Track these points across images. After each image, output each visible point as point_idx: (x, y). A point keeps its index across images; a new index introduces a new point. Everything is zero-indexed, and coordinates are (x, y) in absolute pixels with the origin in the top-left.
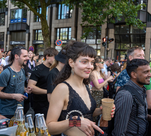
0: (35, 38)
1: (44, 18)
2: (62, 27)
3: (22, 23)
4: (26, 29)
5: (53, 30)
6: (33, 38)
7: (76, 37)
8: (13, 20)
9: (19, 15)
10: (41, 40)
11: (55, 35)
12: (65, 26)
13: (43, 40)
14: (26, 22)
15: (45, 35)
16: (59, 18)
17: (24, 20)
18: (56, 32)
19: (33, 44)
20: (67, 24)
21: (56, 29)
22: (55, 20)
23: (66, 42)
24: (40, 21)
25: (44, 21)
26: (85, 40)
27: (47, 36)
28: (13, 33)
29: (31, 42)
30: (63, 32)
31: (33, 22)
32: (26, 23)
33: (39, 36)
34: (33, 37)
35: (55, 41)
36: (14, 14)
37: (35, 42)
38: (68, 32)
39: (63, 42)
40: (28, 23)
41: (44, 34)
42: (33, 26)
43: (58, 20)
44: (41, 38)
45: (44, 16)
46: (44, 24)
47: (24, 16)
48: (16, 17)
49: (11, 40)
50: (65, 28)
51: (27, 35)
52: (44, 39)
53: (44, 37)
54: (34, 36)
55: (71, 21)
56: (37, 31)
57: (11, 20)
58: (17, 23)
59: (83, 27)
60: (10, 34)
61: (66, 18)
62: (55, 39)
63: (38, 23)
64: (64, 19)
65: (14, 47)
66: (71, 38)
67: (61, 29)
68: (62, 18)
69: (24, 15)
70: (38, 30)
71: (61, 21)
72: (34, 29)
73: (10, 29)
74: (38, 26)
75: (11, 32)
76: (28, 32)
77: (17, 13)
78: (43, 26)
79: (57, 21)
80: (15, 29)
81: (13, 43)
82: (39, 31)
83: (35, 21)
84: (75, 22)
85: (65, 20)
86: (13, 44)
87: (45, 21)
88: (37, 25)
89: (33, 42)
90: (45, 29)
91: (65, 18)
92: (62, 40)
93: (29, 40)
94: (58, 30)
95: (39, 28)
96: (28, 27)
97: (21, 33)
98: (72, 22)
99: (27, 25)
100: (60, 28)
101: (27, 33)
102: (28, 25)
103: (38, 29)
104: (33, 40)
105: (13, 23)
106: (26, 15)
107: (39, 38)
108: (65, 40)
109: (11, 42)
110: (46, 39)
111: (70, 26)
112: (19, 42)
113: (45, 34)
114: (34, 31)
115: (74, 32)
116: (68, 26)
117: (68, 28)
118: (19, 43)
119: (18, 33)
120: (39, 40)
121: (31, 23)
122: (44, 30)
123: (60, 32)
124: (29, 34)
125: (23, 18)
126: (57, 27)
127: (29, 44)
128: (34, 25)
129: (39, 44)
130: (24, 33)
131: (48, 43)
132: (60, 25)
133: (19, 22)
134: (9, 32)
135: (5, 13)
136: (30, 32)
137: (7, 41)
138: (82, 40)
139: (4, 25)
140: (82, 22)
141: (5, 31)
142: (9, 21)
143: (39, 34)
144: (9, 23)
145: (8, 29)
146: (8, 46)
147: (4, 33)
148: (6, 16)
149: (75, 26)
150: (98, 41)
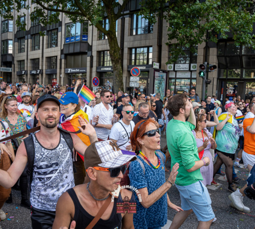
0: (101, 63)
1: (113, 37)
2: (139, 46)
3: (81, 42)
4: (87, 51)
5: (126, 51)
6: (98, 63)
7: (159, 61)
8: (69, 38)
9: (76, 30)
10: (108, 65)
11: (129, 58)
12: (143, 45)
13: (111, 65)
14: (87, 40)
16: (134, 33)
18: (131, 54)
19: (97, 73)
20: (146, 42)
21: (130, 49)
22: (129, 36)
23: (144, 68)
24: (106, 38)
26: (172, 65)
27: (118, 62)
28: (69, 57)
29: (94, 69)
30: (140, 53)
31: (97, 40)
32: (87, 42)
33: (106, 60)
34: (97, 61)
35: (128, 68)
36: (69, 28)
37: (101, 69)
39: (142, 68)
40: (90, 42)
41: (113, 58)
42: (97, 46)
43: (133, 37)
44: (108, 62)
45: (112, 33)
46: (113, 45)
47: (85, 31)
48: (73, 32)
49: (67, 66)
50: (144, 47)
51: (88, 59)
55: (151, 37)
56: (102, 53)
57: (66, 39)
58: (74, 43)
59: (170, 45)
60: (65, 58)
61: (144, 32)
62: (129, 64)
63: (104, 41)
64: (141, 34)
65: (70, 76)
66: (153, 62)
67: (138, 49)
68: (139, 33)
69: (83, 31)
70: (104, 51)
71: (138, 37)
72: (98, 50)
73: (66, 52)
75: (66, 55)
76: (90, 55)
77: (74, 27)
79: (132, 38)
80: (71, 51)
81: (70, 70)
83: (100, 38)
84: (158, 39)
85: (143, 36)
86: (69, 72)
87: (114, 40)
88: (103, 45)
89: (97, 68)
90: (115, 52)
91: (142, 32)
92: (140, 66)
93: (91, 66)
94: (134, 50)
96: (90, 48)
97: (80, 57)
98: (153, 38)
99: (88, 44)
100: (136, 48)
101: (88, 56)
102: (91, 44)
105: (68, 43)
106: (87, 30)
107: (106, 62)
108: (143, 65)
109: (66, 69)
110: (117, 66)
111: (151, 45)
114: (99, 52)
115: (156, 53)
116: (148, 45)
117: (148, 47)
118: (78, 70)
119: (77, 57)
120: (105, 65)
121: (93, 42)
123: (136, 54)
124: (92, 57)
125: (82, 34)
126: (131, 46)
127: (91, 72)
128: (98, 44)
129: (105, 72)
130: (84, 56)
131: (119, 71)
132: (136, 44)
133: (77, 41)
134: (63, 56)
135: (58, 29)
136: (93, 54)
137: (61, 68)
138: (168, 65)
139: (57, 45)
140: (169, 39)
141: (58, 54)
142: (63, 40)
143: (106, 57)
144: (63, 43)
145: (62, 51)
146: (62, 76)
147: (57, 57)
148: (59, 34)
149: (157, 45)
150: (193, 67)
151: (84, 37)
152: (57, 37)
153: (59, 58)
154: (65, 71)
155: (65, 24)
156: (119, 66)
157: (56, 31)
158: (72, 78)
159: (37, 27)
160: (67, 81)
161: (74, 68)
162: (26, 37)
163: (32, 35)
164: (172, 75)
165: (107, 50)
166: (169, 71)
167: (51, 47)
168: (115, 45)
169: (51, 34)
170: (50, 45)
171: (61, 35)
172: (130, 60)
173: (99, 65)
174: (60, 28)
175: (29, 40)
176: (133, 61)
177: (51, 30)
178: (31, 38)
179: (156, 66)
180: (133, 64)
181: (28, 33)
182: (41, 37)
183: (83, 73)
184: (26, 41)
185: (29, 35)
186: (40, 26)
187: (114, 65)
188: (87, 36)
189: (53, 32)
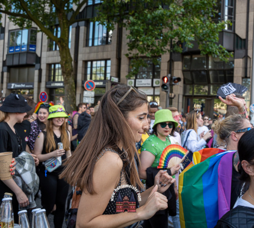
0: (51, 78)
1: (65, 45)
2: (95, 58)
3: (28, 52)
4: (34, 63)
5: (80, 64)
6: (47, 77)
7: (118, 75)
8: (13, 47)
9: (23, 39)
10: (60, 80)
11: (84, 73)
12: (100, 58)
13: (63, 80)
14: (35, 50)
15: (67, 72)
16: (90, 44)
17: (31, 48)
18: (86, 68)
19: (47, 89)
20: (103, 54)
21: (85, 62)
22: (84, 47)
23: (101, 83)
24: (58, 49)
25: (64, 50)
26: (133, 81)
27: (70, 74)
28: (12, 70)
29: (43, 85)
30: (96, 67)
31: (47, 51)
32: (34, 53)
33: (57, 74)
34: (46, 75)
35: (83, 83)
36: (15, 37)
37: (51, 85)
38: (106, 66)
39: (98, 84)
40: (38, 53)
41: (64, 70)
42: (46, 57)
43: (89, 48)
44: (60, 77)
45: (64, 41)
46: (65, 55)
47: (32, 41)
48: (19, 42)
49: (10, 80)
50: (101, 60)
51: (36, 72)
52: (65, 79)
53: (65, 76)
54: (48, 75)
55: (109, 49)
56: (53, 66)
57: (10, 48)
58: (20, 53)
59: (130, 58)
60: (9, 71)
61: (102, 44)
62: (83, 80)
63: (55, 52)
64: (98, 46)
66: (111, 77)
67: (94, 63)
68: (96, 44)
69: (31, 39)
70: (55, 64)
71: (94, 49)
72: (48, 62)
73: (9, 63)
74: (55, 58)
75: (9, 68)
76: (39, 68)
77: (20, 36)
78: (62, 58)
79: (87, 49)
80: (16, 62)
82: (57, 66)
83: (50, 49)
84: (117, 51)
85: (100, 48)
86: (12, 87)
87: (66, 49)
88: (54, 56)
89: (46, 84)
90: (66, 62)
91: (100, 44)
92: (96, 81)
93: (40, 81)
94: (89, 63)
95: (57, 62)
96: (38, 60)
97: (26, 70)
98: (112, 48)
99: (37, 55)
100: (92, 61)
101: (36, 69)
102: (39, 55)
103: (54, 62)
104: (47, 81)
105: (12, 53)
106: (35, 40)
107: (57, 77)
108: (100, 81)
109: (9, 84)
110: (68, 80)
111: (109, 57)
112: (23, 84)
113: (66, 70)
114: (49, 65)
115: (115, 67)
116: (105, 57)
117: (106, 60)
118: (23, 86)
119: (22, 70)
120: (56, 80)
121: (43, 53)
122: (65, 64)
123: (92, 67)
124: (40, 71)
125: (30, 44)
126: (86, 59)
127: (39, 88)
128: (48, 56)
129: (56, 88)
130: (31, 69)
131: (71, 85)
132: (92, 56)
133: (22, 52)
134: (6, 68)
136: (42, 67)
137: (2, 83)
138: (129, 81)
140: (129, 50)
142: (6, 49)
143: (57, 71)
144: (6, 53)
145: (4, 63)
146: (4, 92)
148: (2, 42)
149: (116, 58)
151: (31, 46)
154: (7, 86)
155: (9, 31)
156: (71, 79)
161: (19, 83)
165: (59, 63)
168: (66, 54)
171: (4, 44)
172: (85, 74)
173: (49, 80)
174: (2, 35)
176: (89, 75)
179: (116, 80)
180: (89, 79)
183: (29, 89)
188: (35, 46)
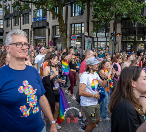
0: (54, 33)
1: (61, 17)
2: (76, 23)
3: (43, 21)
4: (46, 26)
5: (69, 25)
7: (88, 31)
8: (36, 18)
10: (58, 34)
13: (60, 34)
14: (46, 19)
16: (73, 15)
18: (71, 28)
19: (52, 38)
20: (80, 20)
21: (71, 25)
23: (79, 35)
24: (57, 18)
26: (95, 34)
28: (36, 30)
29: (50, 37)
30: (77, 27)
31: (52, 20)
32: (46, 21)
33: (57, 31)
34: (52, 32)
35: (70, 35)
36: (36, 13)
37: (54, 36)
39: (78, 35)
40: (48, 20)
41: (61, 30)
43: (73, 17)
44: (59, 32)
45: (60, 15)
47: (45, 14)
48: (38, 15)
49: (35, 35)
50: (79, 23)
51: (47, 30)
57: (34, 19)
59: (94, 22)
60: (34, 30)
61: (79, 15)
63: (56, 20)
64: (77, 16)
65: (37, 41)
66: (84, 32)
67: (76, 25)
68: (76, 15)
70: (56, 26)
71: (75, 18)
72: (52, 25)
73: (34, 27)
76: (48, 28)
77: (39, 12)
79: (72, 18)
80: (37, 26)
81: (36, 37)
83: (53, 18)
84: (87, 18)
88: (55, 22)
89: (52, 36)
90: (62, 26)
93: (49, 35)
94: (73, 25)
96: (48, 24)
97: (42, 29)
98: (84, 18)
100: (74, 24)
102: (48, 22)
105: (35, 21)
107: (57, 32)
109: (34, 37)
111: (83, 22)
114: (53, 27)
115: (86, 27)
117: (81, 23)
118: (41, 37)
119: (40, 30)
123: (74, 27)
124: (49, 30)
126: (71, 23)
128: (53, 22)
129: (57, 38)
130: (45, 29)
131: (65, 37)
132: (75, 22)
133: (40, 20)
134: (32, 29)
135: (29, 13)
136: (50, 28)
137: (31, 36)
138: (93, 34)
139: (28, 23)
140: (93, 18)
141: (30, 28)
142: (32, 19)
143: (57, 30)
144: (32, 22)
145: (32, 26)
146: (32, 40)
147: (29, 29)
148: (30, 16)
149: (87, 22)
150: (107, 35)
151: (44, 17)
152: (29, 18)
153: (30, 30)
154: (33, 38)
155: (33, 10)
156: (65, 35)
157: (28, 15)
158: (38, 42)
159: (17, 12)
160: (35, 43)
161: (39, 36)
162: (11, 18)
163: (14, 17)
164: (95, 39)
165: (58, 26)
166: (93, 37)
167: (25, 24)
168: (62, 22)
169: (25, 16)
170: (25, 23)
171: (31, 17)
172: (71, 31)
173: (54, 34)
174: (30, 13)
175: (12, 20)
176: (73, 31)
177: (25, 14)
178: (14, 19)
179: (86, 34)
180: (73, 33)
181: (12, 15)
182: (19, 18)
183: (44, 39)
184: (11, 20)
185: (13, 17)
186: (18, 12)
187: (62, 34)
188: (46, 17)
189: (26, 15)
